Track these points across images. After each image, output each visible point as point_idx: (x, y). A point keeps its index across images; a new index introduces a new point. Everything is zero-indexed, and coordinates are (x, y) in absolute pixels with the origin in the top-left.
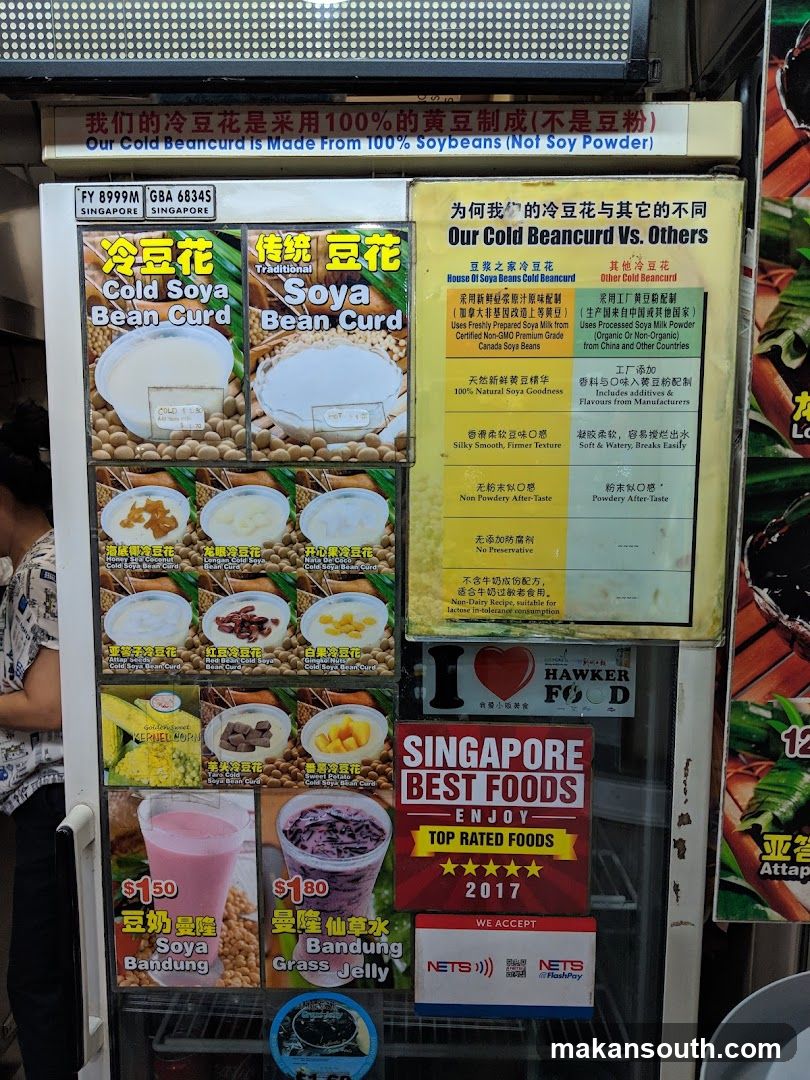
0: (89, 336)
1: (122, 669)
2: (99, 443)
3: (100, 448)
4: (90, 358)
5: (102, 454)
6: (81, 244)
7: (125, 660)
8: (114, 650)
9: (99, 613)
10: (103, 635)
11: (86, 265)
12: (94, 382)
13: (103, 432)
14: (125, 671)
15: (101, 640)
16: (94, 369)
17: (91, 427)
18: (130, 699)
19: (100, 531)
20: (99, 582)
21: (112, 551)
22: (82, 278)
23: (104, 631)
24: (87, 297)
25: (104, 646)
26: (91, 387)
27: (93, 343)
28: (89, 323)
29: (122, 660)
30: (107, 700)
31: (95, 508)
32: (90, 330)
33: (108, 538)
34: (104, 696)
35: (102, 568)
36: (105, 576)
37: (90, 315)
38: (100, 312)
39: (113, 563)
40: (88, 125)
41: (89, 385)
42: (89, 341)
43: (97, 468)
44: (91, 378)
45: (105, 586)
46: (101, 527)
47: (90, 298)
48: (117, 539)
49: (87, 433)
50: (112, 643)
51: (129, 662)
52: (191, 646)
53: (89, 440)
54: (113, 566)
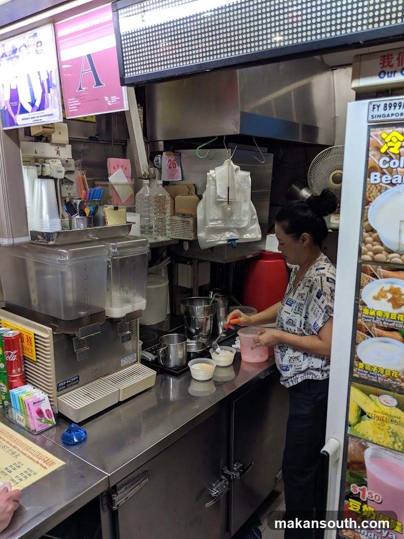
0: (367, 190)
1: (364, 376)
2: (365, 251)
3: (366, 254)
4: (366, 202)
5: (367, 257)
6: (369, 136)
7: (367, 372)
8: (361, 365)
9: (354, 343)
10: (356, 356)
11: (370, 149)
12: (367, 216)
13: (369, 245)
14: (366, 378)
15: (354, 359)
16: (368, 209)
17: (363, 241)
18: (368, 393)
19: (360, 300)
20: (356, 327)
21: (366, 311)
22: (367, 156)
23: (356, 354)
24: (369, 167)
25: (355, 362)
26: (365, 219)
27: (369, 194)
28: (368, 182)
29: (365, 371)
30: (354, 391)
31: (359, 287)
32: (368, 186)
33: (364, 304)
34: (352, 388)
35: (359, 320)
36: (360, 325)
37: (369, 177)
38: (375, 176)
39: (366, 318)
40: (381, 63)
41: (364, 218)
42: (367, 193)
43: (363, 265)
44: (365, 214)
45: (360, 330)
46: (361, 298)
48: (369, 306)
49: (359, 245)
50: (359, 361)
51: (369, 373)
53: (360, 249)
54: (366, 320)
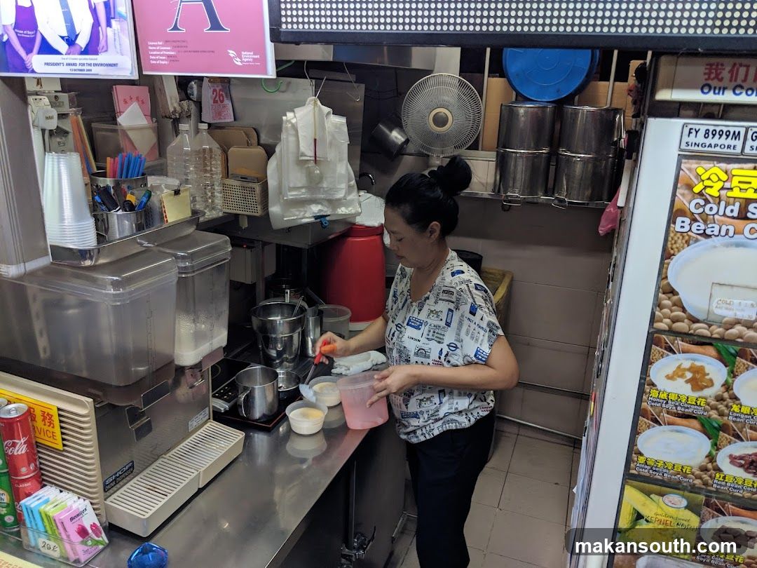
0: (670, 239)
1: (645, 472)
2: (660, 316)
3: (661, 321)
4: (667, 255)
5: (662, 325)
6: (679, 169)
7: (649, 468)
8: (642, 459)
9: (635, 432)
10: (635, 448)
11: (679, 185)
12: (666, 273)
13: (666, 310)
14: (648, 474)
15: (632, 450)
16: (668, 264)
17: (658, 304)
18: (643, 491)
19: (648, 379)
20: (639, 412)
21: (654, 393)
22: (674, 195)
23: (636, 445)
24: (674, 210)
25: (634, 455)
26: (663, 276)
27: (672, 244)
28: (672, 229)
29: (646, 467)
30: (629, 490)
31: (647, 362)
32: (672, 235)
33: (653, 385)
34: (627, 487)
35: (644, 404)
36: (645, 410)
37: (674, 223)
38: (683, 222)
39: (653, 401)
40: (705, 74)
41: (662, 275)
42: (669, 243)
43: (655, 335)
44: (664, 270)
45: (644, 416)
46: (649, 376)
47: (677, 211)
48: (660, 387)
49: (653, 309)
50: (641, 454)
51: (651, 469)
52: (704, 469)
53: (653, 315)
54: (653, 404)
